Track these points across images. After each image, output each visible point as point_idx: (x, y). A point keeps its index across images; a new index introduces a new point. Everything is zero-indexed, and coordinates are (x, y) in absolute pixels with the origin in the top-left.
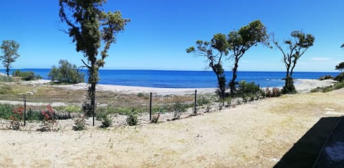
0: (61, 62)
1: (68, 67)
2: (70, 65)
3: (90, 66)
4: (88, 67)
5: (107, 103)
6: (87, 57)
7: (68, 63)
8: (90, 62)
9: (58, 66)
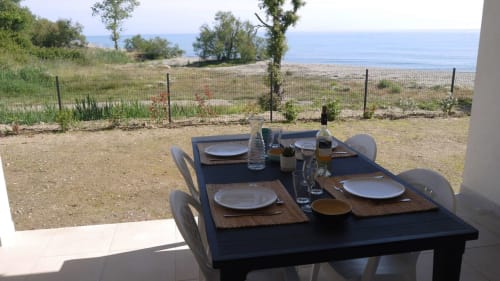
0: (221, 16)
1: (234, 26)
2: (238, 23)
3: (271, 24)
4: (267, 26)
5: (312, 99)
6: (267, 8)
7: (233, 19)
8: (271, 18)
9: (213, 25)
